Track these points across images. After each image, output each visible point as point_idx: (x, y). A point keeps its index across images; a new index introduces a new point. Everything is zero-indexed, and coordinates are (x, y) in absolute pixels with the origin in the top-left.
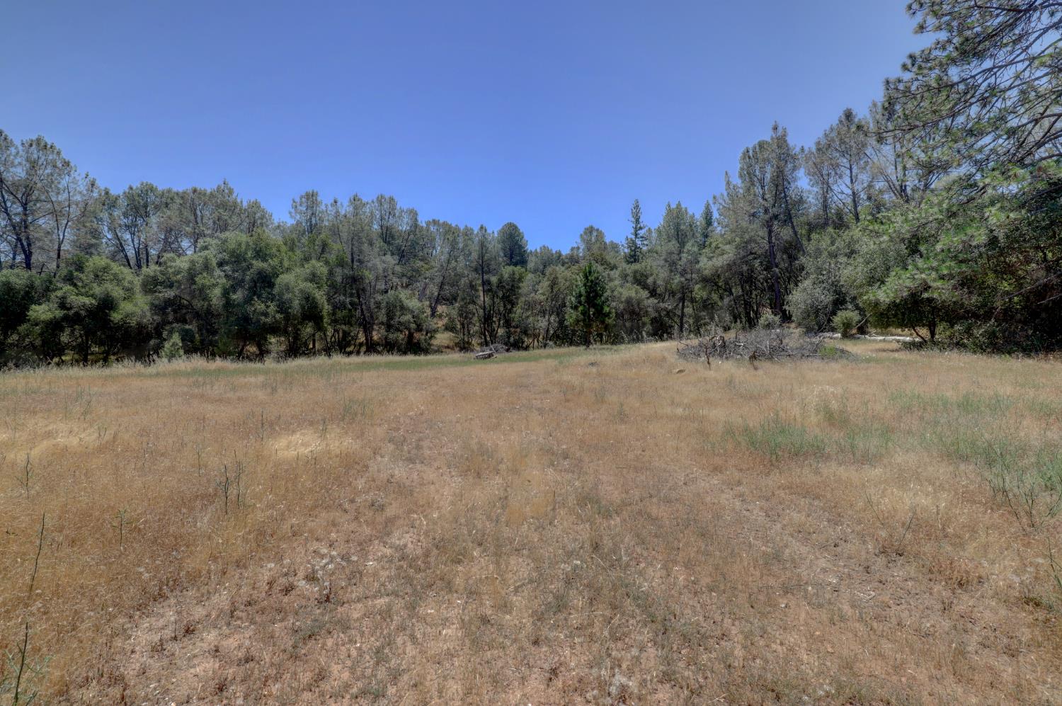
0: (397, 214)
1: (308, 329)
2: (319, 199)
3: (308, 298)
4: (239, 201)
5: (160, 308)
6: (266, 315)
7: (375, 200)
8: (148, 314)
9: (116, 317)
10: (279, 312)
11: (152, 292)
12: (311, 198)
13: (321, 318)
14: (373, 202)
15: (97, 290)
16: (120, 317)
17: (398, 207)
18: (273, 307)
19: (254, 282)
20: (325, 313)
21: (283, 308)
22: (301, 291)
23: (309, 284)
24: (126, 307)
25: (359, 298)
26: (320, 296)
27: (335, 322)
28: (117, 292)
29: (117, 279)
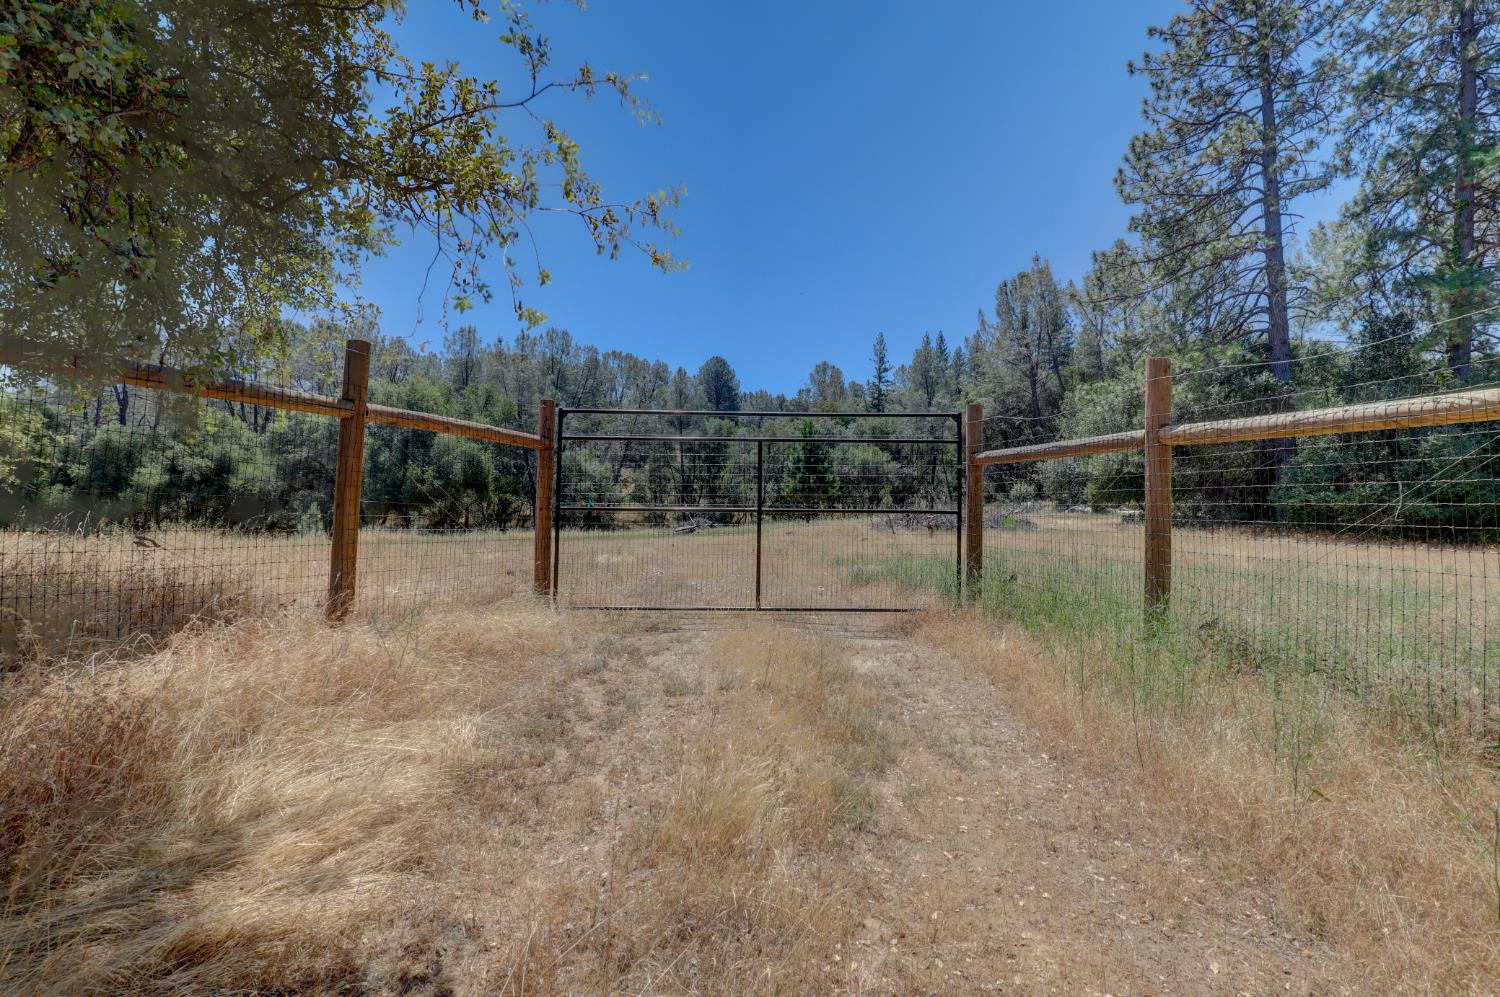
0: (572, 352)
1: (468, 498)
2: (478, 336)
3: (472, 463)
4: (379, 339)
5: (289, 472)
6: (422, 482)
7: (544, 335)
8: (273, 480)
9: (235, 482)
10: (437, 478)
11: (280, 452)
12: (468, 336)
13: (486, 486)
14: (541, 337)
15: (214, 450)
16: (241, 482)
17: (573, 344)
18: (430, 472)
19: (406, 442)
20: (490, 479)
21: (442, 473)
22: (463, 452)
23: (474, 445)
24: (246, 471)
25: (527, 460)
26: (487, 460)
27: (499, 490)
28: (236, 453)
29: (234, 437)
